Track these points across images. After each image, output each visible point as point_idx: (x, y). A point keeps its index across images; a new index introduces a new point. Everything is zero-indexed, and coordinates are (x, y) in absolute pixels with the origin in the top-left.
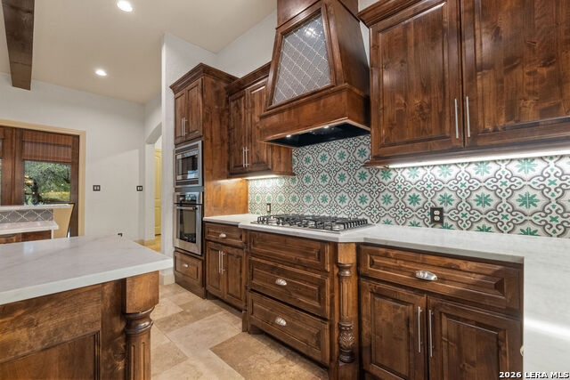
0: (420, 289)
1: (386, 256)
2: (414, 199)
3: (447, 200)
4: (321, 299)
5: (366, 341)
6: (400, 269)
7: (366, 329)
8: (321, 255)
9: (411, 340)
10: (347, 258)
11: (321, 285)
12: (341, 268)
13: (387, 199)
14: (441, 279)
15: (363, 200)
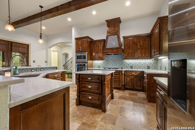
0: (133, 75)
1: (128, 72)
2: (129, 65)
3: (133, 65)
4: (119, 79)
5: (125, 83)
6: (130, 73)
7: (125, 82)
8: (119, 73)
9: (131, 82)
10: (123, 73)
11: (119, 77)
12: (122, 74)
13: (124, 65)
14: (135, 74)
15: (120, 65)
